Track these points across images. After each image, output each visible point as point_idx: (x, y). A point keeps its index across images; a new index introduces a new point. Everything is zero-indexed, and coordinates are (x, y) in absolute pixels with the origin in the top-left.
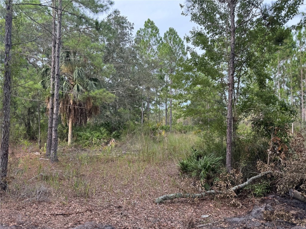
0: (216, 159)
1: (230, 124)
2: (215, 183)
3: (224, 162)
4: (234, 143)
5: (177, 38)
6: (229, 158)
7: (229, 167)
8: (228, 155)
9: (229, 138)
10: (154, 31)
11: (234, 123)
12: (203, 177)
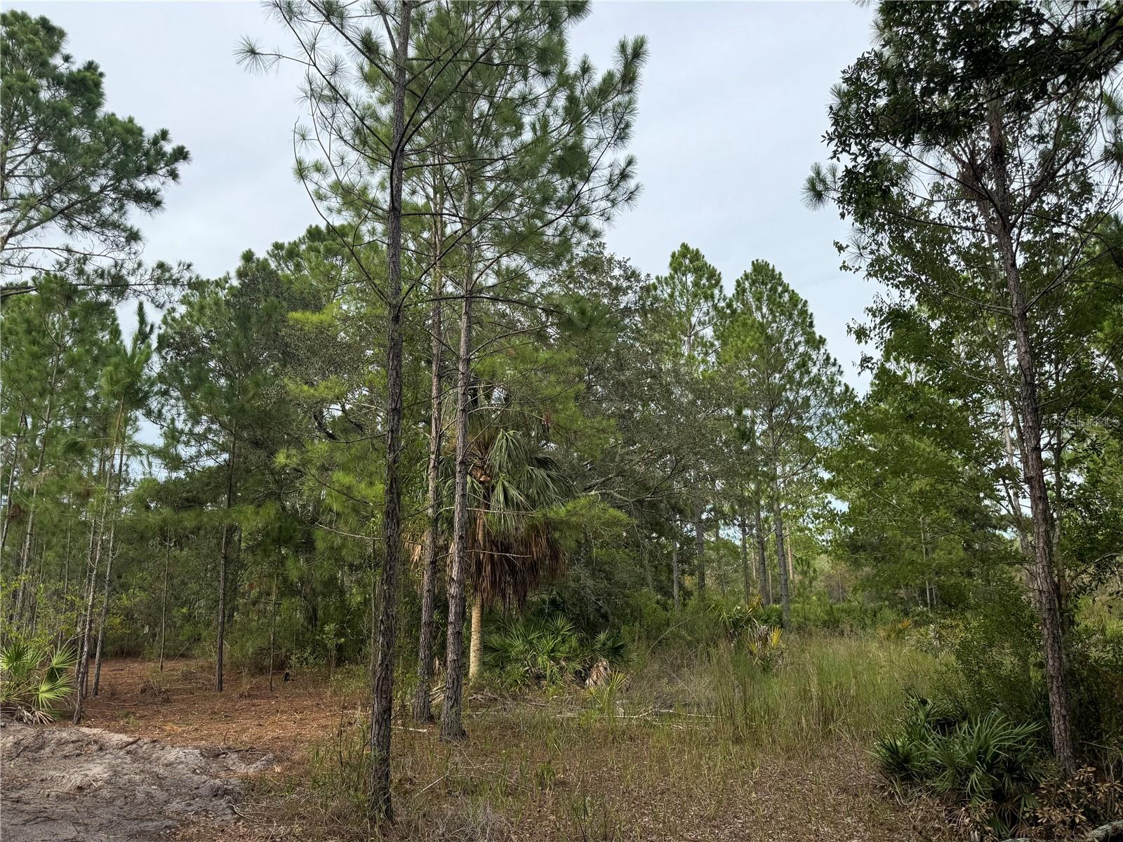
0: (1016, 731)
1: (1050, 610)
2: (1024, 813)
3: (1044, 740)
4: (1071, 673)
5: (783, 292)
6: (1062, 727)
7: (1066, 759)
8: (1058, 718)
9: (1053, 658)
10: (704, 281)
11: (1060, 604)
12: (980, 793)
